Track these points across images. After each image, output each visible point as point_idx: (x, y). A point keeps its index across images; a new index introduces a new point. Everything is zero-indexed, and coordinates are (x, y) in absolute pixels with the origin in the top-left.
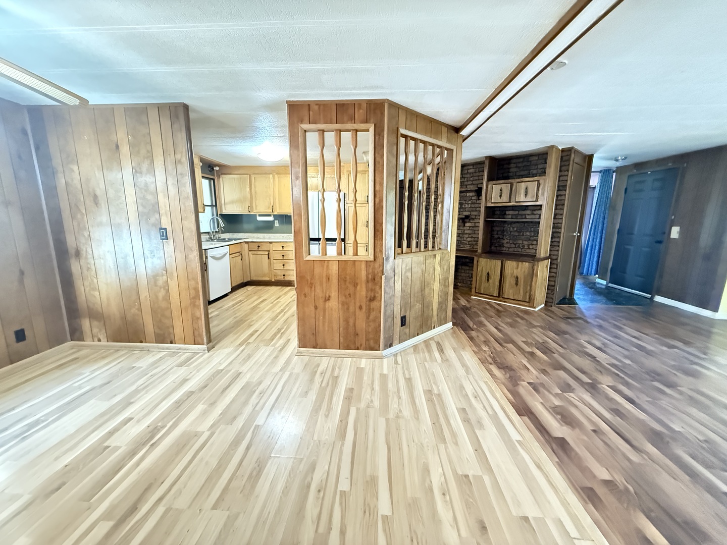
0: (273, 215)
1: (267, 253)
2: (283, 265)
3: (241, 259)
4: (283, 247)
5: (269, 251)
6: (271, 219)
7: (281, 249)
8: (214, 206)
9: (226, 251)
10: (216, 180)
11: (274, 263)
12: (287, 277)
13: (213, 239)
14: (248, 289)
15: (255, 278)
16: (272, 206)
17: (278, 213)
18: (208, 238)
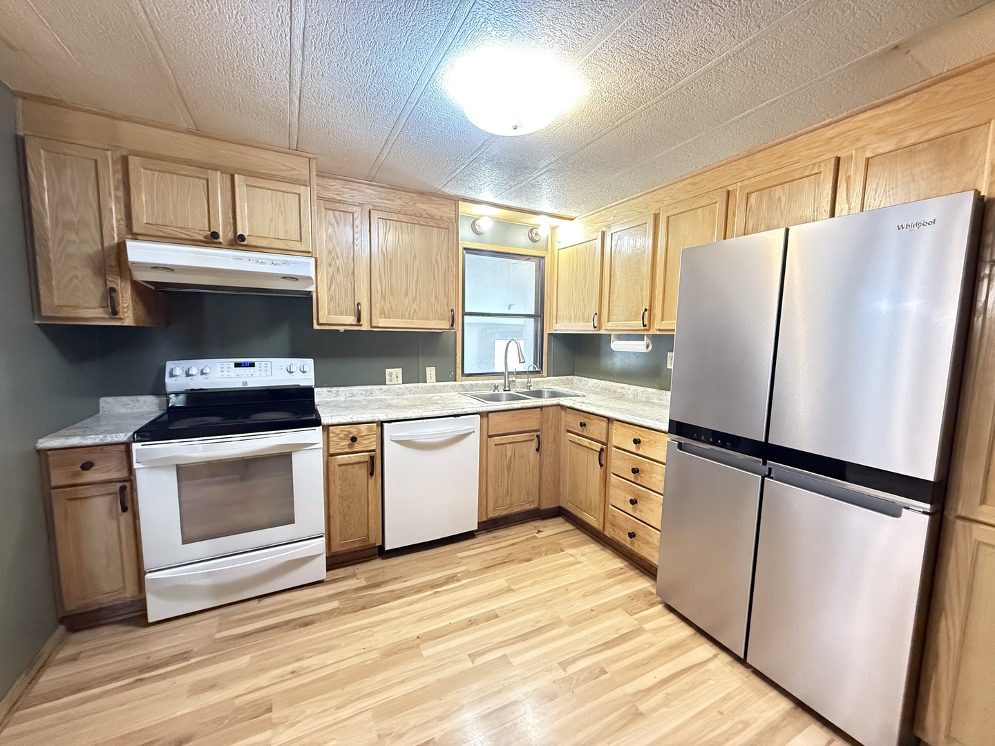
0: (649, 337)
1: (597, 446)
2: (634, 502)
3: (537, 449)
4: (637, 442)
5: (605, 444)
6: (645, 347)
7: (631, 446)
8: (539, 316)
10: (548, 259)
11: (613, 486)
12: (639, 542)
13: (507, 389)
14: (539, 536)
15: (570, 507)
16: (646, 310)
17: (660, 330)
18: (495, 386)
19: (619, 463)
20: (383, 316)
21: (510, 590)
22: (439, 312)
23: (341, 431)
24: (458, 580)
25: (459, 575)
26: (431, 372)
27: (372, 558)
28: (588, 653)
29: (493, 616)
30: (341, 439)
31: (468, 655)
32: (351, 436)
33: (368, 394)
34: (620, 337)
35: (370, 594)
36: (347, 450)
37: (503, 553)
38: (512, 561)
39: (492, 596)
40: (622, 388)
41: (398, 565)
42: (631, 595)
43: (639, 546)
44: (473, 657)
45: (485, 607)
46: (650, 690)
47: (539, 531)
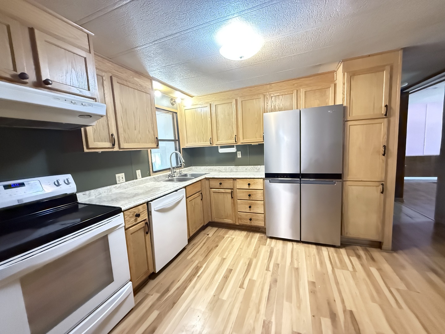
0: (237, 146)
1: (230, 191)
2: (250, 207)
3: (202, 200)
4: (249, 184)
5: (233, 189)
6: (233, 150)
7: (247, 187)
8: (177, 140)
9: (182, 195)
10: (178, 114)
11: (239, 204)
12: (254, 221)
13: (173, 176)
14: (209, 236)
15: (216, 220)
16: (236, 136)
17: (242, 143)
18: (168, 176)
19: (240, 195)
20: (126, 142)
21: (224, 259)
22: (151, 139)
23: (130, 213)
24: (201, 267)
25: (199, 265)
26: (139, 172)
27: (147, 282)
28: (269, 262)
29: (230, 271)
30: (130, 217)
31: (239, 287)
32: (135, 214)
33: (109, 191)
34: (222, 147)
35: (169, 296)
36: (135, 223)
37: (204, 248)
38: (212, 249)
39: (220, 265)
40: (219, 168)
41: (165, 277)
42: (258, 240)
43: (254, 222)
44: (241, 286)
45: (223, 270)
46: (292, 261)
47: (208, 235)
